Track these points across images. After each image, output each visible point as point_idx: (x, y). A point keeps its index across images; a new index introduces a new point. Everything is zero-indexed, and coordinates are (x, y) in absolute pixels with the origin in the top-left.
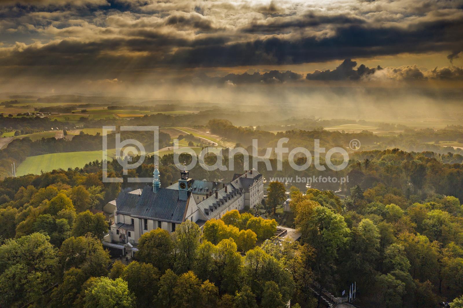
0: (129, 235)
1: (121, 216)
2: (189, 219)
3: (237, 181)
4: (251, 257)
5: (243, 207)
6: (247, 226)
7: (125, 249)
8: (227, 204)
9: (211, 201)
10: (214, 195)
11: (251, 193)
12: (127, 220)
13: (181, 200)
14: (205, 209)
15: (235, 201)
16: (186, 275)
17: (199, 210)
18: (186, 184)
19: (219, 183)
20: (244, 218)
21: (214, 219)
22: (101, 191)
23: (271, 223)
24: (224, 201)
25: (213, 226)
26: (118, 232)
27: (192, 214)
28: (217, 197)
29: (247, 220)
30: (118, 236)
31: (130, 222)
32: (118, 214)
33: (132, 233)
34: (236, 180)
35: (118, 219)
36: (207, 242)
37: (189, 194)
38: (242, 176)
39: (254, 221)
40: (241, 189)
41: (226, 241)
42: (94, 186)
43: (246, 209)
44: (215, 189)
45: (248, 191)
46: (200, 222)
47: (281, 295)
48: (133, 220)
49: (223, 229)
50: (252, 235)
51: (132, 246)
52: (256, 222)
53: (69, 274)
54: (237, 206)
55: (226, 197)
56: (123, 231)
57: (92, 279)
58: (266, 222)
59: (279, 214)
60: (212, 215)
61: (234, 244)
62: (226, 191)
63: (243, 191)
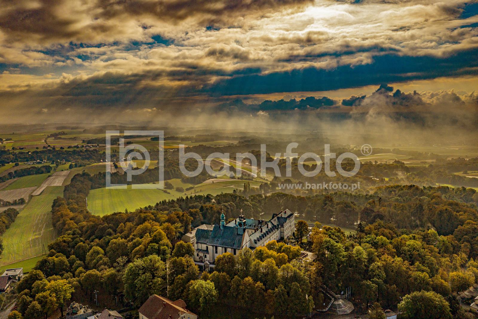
0: (206, 257)
1: (200, 244)
2: (245, 246)
4: (284, 269)
5: (279, 238)
6: (282, 251)
7: (204, 265)
8: (268, 236)
9: (258, 234)
10: (260, 230)
11: (285, 228)
12: (204, 247)
13: (239, 234)
14: (255, 240)
15: (274, 234)
16: (247, 279)
17: (250, 240)
18: (243, 224)
19: (262, 221)
20: (280, 246)
21: (260, 246)
22: (181, 227)
23: (297, 249)
24: (267, 234)
25: (260, 251)
26: (198, 255)
27: (246, 243)
28: (261, 231)
29: (282, 247)
30: (198, 258)
31: (205, 249)
32: (197, 243)
33: (208, 255)
34: (274, 219)
35: (197, 246)
36: (257, 260)
37: (244, 230)
38: (279, 216)
39: (286, 247)
40: (278, 225)
41: (269, 260)
42: (176, 224)
43: (281, 239)
44: (260, 225)
45: (282, 226)
46: (252, 248)
47: (301, 290)
48: (207, 247)
49: (266, 253)
50: (285, 257)
51: (209, 264)
52: (287, 248)
53: (178, 279)
54: (275, 237)
55: (268, 231)
56: (201, 254)
57: (192, 281)
58: (294, 248)
59: (304, 243)
60: (259, 243)
61: (274, 261)
62: (268, 227)
63: (279, 227)
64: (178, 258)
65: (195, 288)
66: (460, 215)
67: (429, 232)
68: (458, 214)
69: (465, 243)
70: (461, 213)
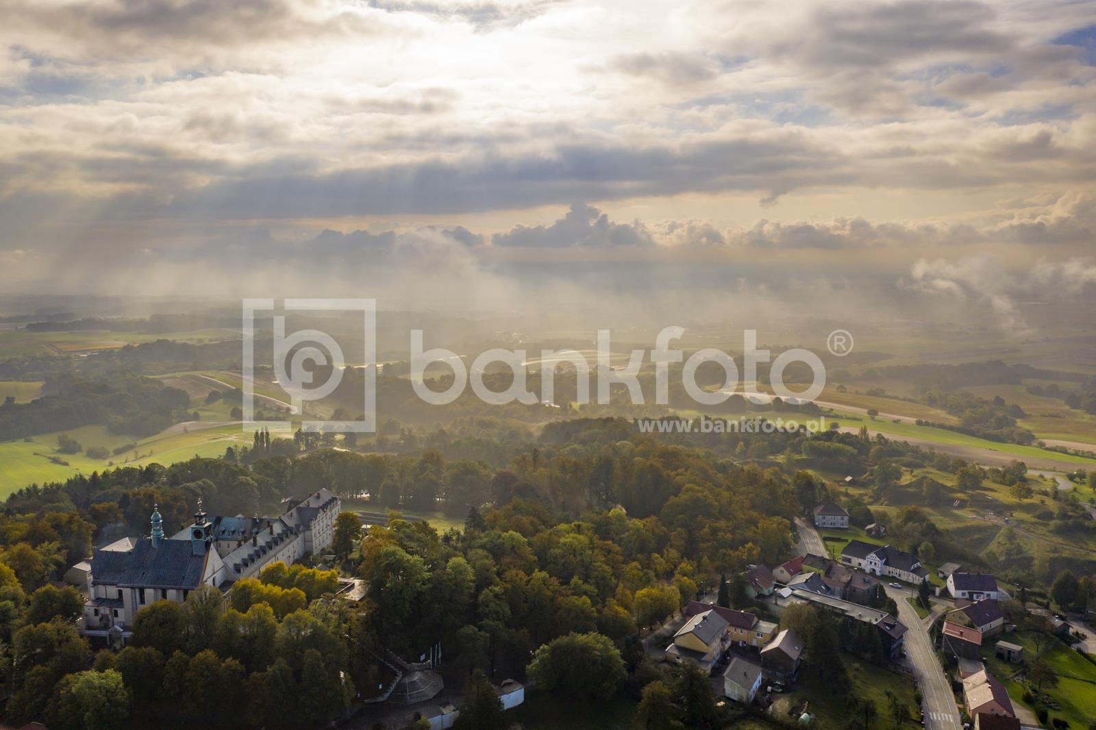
0: (116, 614)
1: (101, 588)
2: (210, 582)
3: (292, 514)
4: (289, 623)
5: (301, 554)
6: (295, 583)
7: (110, 635)
8: (272, 553)
9: (246, 551)
10: (252, 541)
11: (313, 531)
12: (112, 592)
13: (196, 555)
14: (235, 565)
15: (286, 546)
16: (201, 655)
17: (225, 566)
18: (203, 532)
19: (261, 520)
20: (291, 572)
21: (250, 578)
22: (59, 549)
23: (329, 576)
24: (267, 549)
25: (245, 587)
26: (96, 612)
27: (214, 573)
28: (255, 544)
29: (295, 574)
30: (97, 618)
31: (116, 596)
32: (95, 584)
33: (120, 611)
34: (290, 513)
35: (95, 594)
36: (231, 611)
37: (207, 545)
38: (302, 505)
39: (305, 574)
40: (297, 526)
41: (258, 606)
42: (46, 543)
43: (306, 558)
44: (255, 530)
45: (308, 528)
46: (226, 584)
48: (120, 593)
49: (258, 591)
50: (299, 595)
51: (122, 630)
52: (307, 575)
54: (290, 554)
55: (271, 542)
56: (104, 610)
58: (322, 575)
59: (353, 560)
60: (246, 572)
61: (270, 609)
62: (271, 533)
63: (300, 529)
64: (35, 626)
65: (74, 690)
66: (677, 475)
67: (610, 514)
68: (674, 473)
69: (679, 529)
70: (680, 471)
